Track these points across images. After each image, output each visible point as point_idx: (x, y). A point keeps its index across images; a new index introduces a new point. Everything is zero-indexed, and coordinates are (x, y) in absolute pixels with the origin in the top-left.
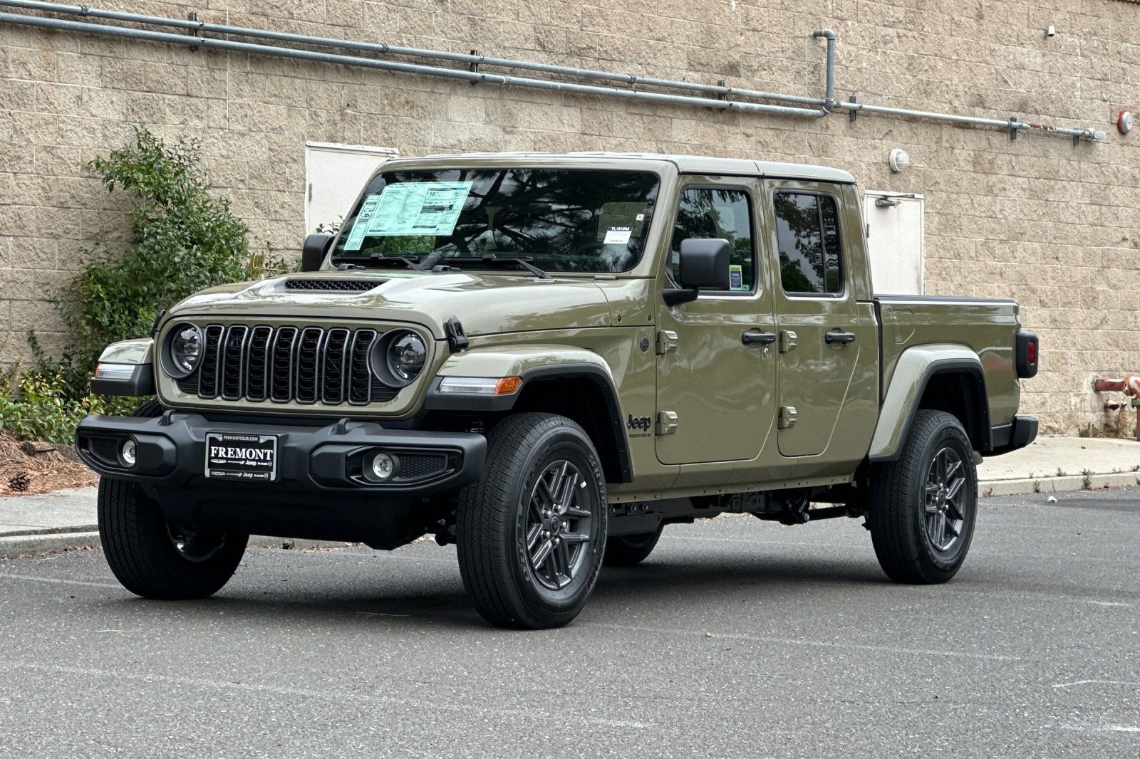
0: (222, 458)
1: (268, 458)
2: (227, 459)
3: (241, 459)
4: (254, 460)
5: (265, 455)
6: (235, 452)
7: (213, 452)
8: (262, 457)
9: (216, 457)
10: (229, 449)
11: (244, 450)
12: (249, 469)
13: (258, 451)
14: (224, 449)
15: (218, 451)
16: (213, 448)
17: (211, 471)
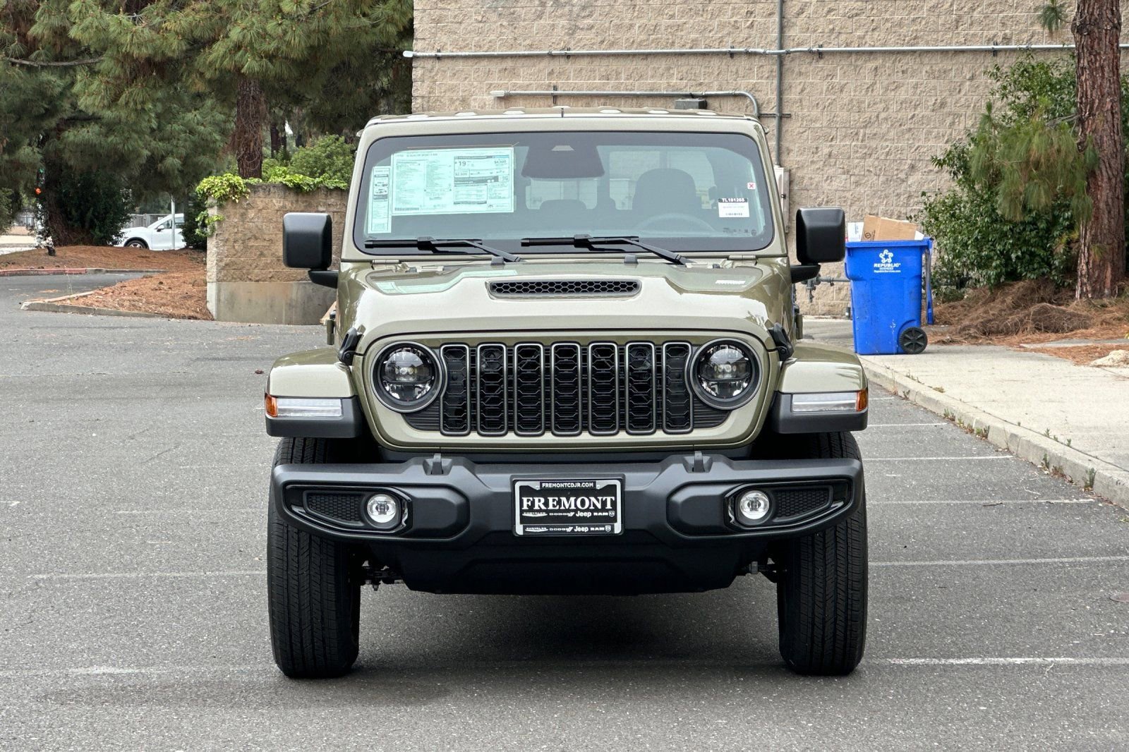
0: (540, 510)
1: (609, 507)
2: (547, 511)
3: (569, 511)
4: (587, 510)
5: (604, 503)
6: (559, 502)
7: (525, 503)
8: (599, 506)
9: (531, 509)
10: (550, 499)
11: (572, 499)
12: (582, 521)
13: (593, 499)
14: (543, 500)
15: (533, 503)
16: (525, 499)
17: (525, 528)
